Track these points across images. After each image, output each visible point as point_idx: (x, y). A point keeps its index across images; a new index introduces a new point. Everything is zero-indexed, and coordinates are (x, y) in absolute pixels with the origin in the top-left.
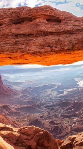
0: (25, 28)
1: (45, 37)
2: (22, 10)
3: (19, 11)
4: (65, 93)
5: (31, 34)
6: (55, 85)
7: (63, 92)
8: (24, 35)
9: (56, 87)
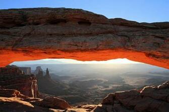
0: (58, 29)
1: (75, 38)
2: (58, 12)
3: (56, 12)
4: (110, 88)
5: (64, 35)
6: (102, 81)
7: (108, 87)
8: (58, 35)
9: (103, 83)
